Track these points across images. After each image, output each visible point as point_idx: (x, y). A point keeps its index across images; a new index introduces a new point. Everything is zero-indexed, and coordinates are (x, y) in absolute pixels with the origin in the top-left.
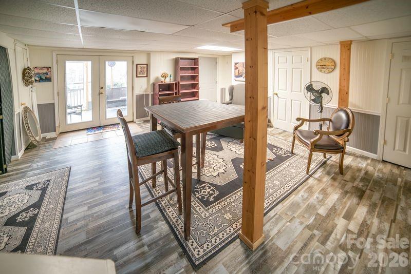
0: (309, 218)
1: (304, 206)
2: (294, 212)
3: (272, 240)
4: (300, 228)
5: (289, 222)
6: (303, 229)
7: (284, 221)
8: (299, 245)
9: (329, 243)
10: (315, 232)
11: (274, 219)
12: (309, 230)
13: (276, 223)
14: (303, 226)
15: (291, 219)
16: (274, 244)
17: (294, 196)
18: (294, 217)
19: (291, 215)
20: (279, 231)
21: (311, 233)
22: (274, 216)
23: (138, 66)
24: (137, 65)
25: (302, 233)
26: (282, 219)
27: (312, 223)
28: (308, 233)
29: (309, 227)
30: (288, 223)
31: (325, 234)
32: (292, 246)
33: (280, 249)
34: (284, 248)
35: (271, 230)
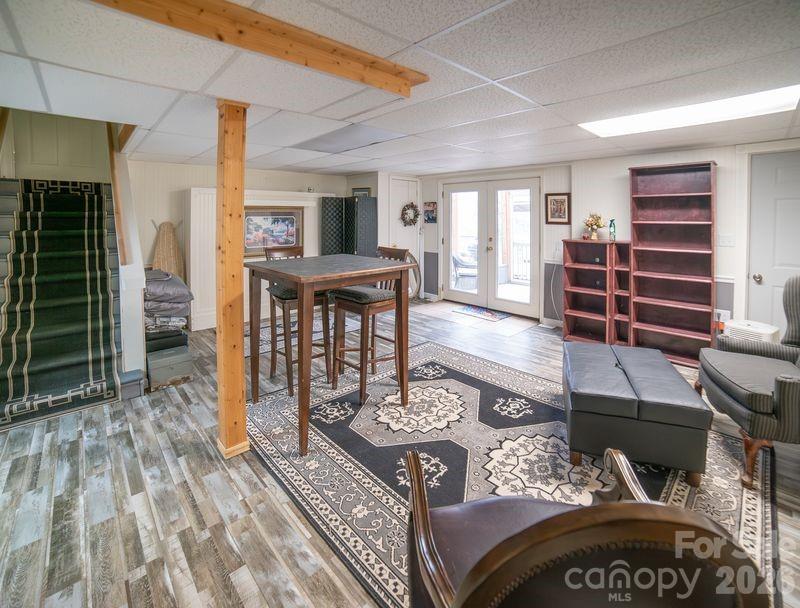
0: (239, 539)
1: (271, 543)
2: (262, 517)
3: (223, 469)
4: (225, 513)
5: (243, 500)
6: (220, 516)
7: (248, 493)
8: (199, 498)
9: (177, 544)
10: (206, 534)
11: (256, 479)
12: (215, 526)
13: (248, 481)
14: (227, 521)
15: (247, 505)
16: (217, 469)
17: (309, 536)
18: (251, 512)
19: (256, 509)
20: (231, 480)
21: (209, 525)
22: (263, 482)
23: (550, 198)
24: (547, 195)
25: (215, 510)
26: (252, 491)
27: (225, 538)
28: (211, 520)
29: (220, 527)
30: (241, 498)
31: (195, 550)
32: (203, 489)
33: (207, 474)
34: (205, 479)
35: (239, 473)
